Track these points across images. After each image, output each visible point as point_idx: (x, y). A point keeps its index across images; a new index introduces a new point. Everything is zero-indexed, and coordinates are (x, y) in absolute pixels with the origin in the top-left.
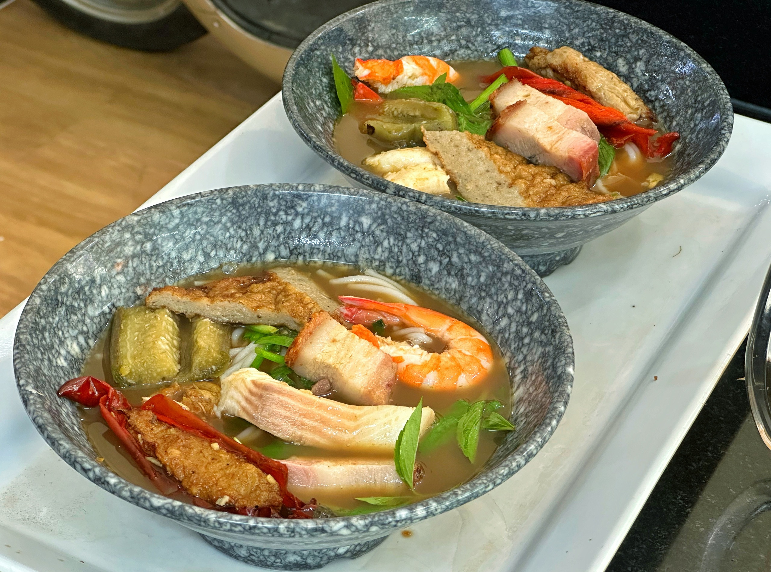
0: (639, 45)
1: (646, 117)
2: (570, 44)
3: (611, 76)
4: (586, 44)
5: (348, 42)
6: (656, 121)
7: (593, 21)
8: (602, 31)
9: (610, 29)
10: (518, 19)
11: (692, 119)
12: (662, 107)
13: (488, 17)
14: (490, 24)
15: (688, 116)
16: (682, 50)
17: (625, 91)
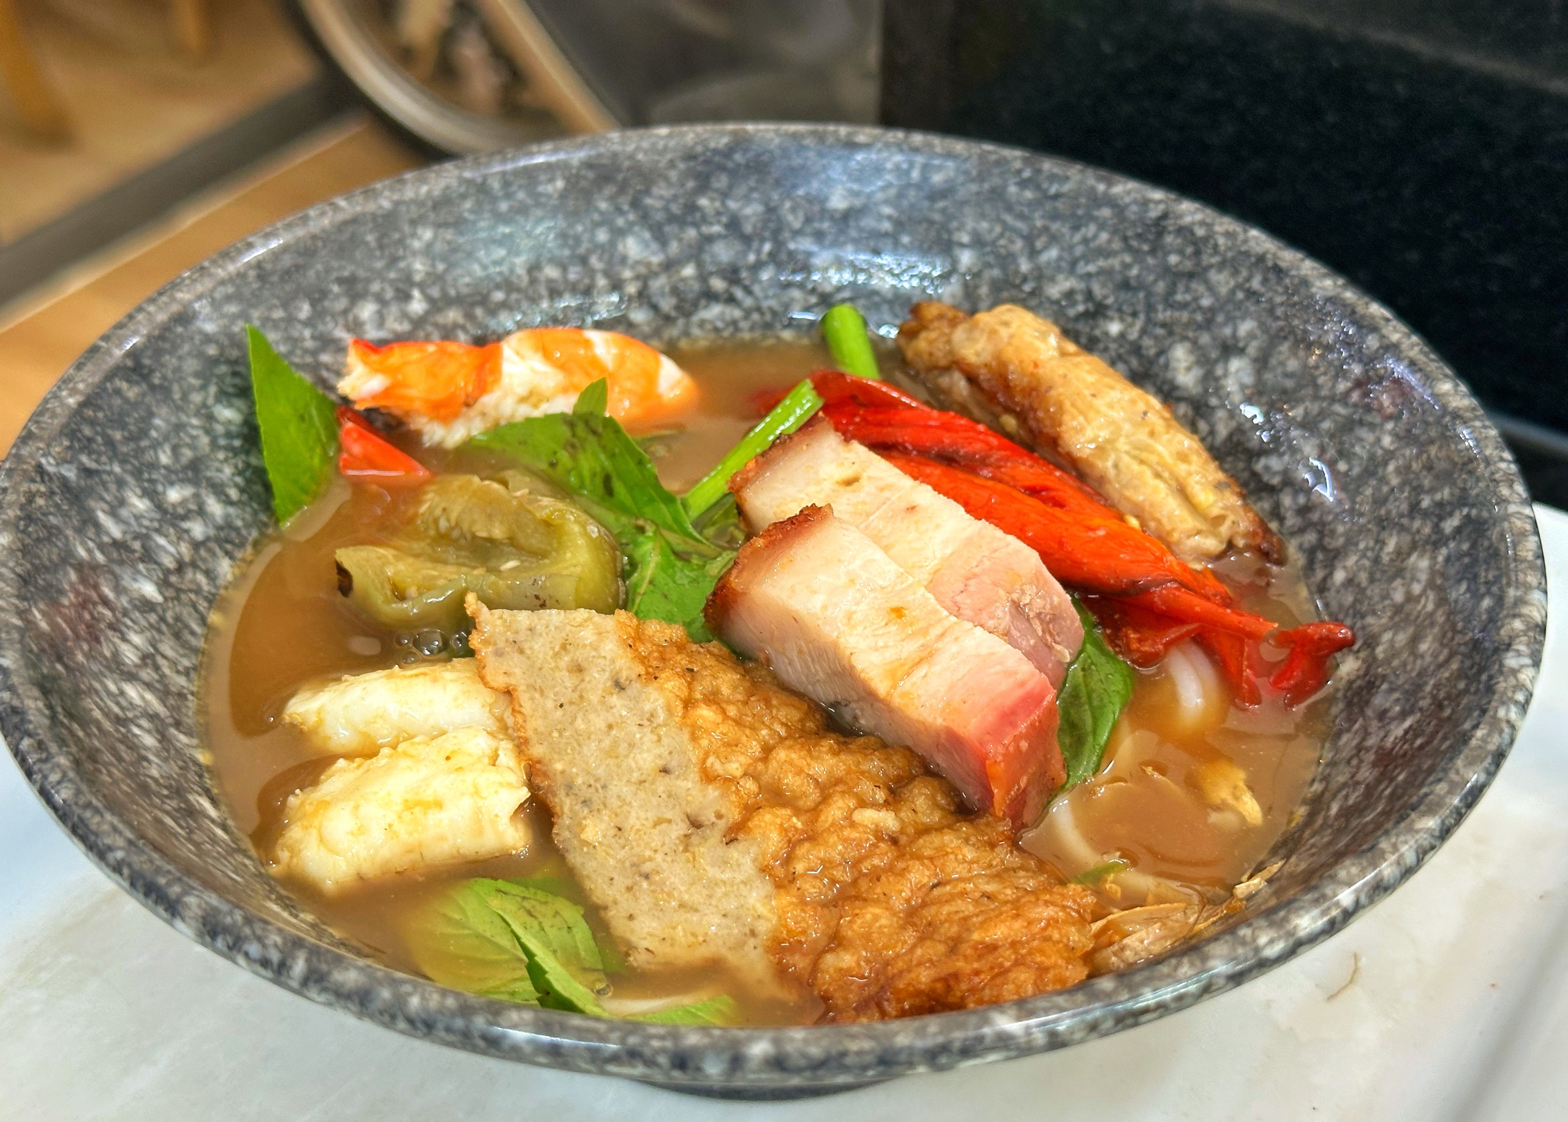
0: (1239, 305)
1: (1248, 547)
2: (1033, 293)
3: (1141, 406)
4: (1079, 297)
5: (336, 288)
6: (1280, 562)
7: (1102, 226)
8: (1128, 259)
9: (1153, 252)
10: (880, 217)
11: (1399, 571)
12: (1304, 511)
13: (793, 210)
14: (797, 233)
15: (1386, 559)
16: (1374, 329)
17: (1183, 457)
